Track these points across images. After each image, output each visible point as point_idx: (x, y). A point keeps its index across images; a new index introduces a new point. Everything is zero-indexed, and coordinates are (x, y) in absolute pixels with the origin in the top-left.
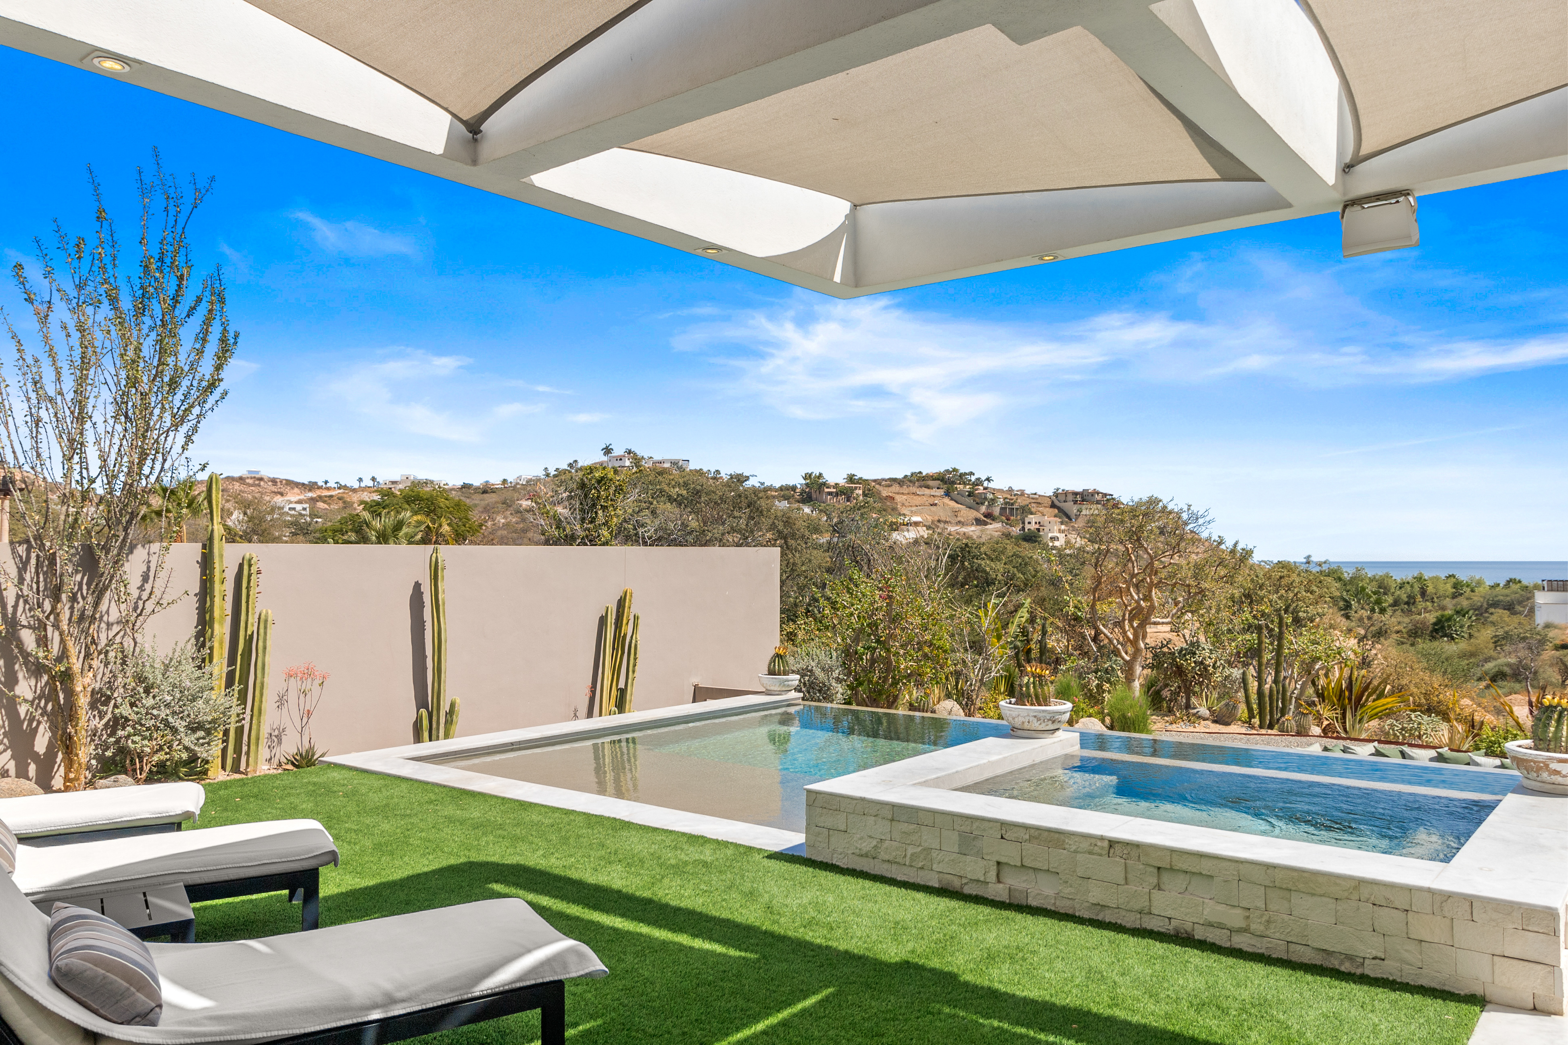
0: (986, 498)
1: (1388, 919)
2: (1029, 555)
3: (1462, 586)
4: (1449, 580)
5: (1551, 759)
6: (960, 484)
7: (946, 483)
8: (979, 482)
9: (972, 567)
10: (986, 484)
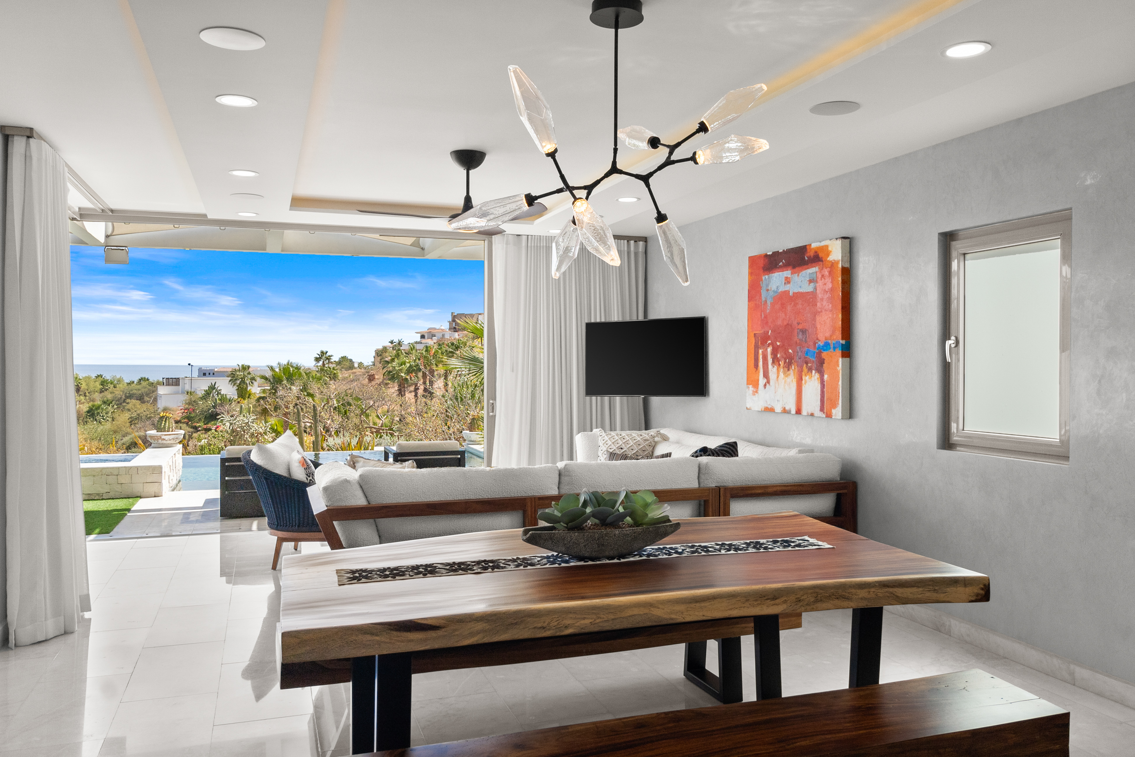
1: (111, 479)
3: (108, 383)
4: (97, 380)
5: (162, 435)
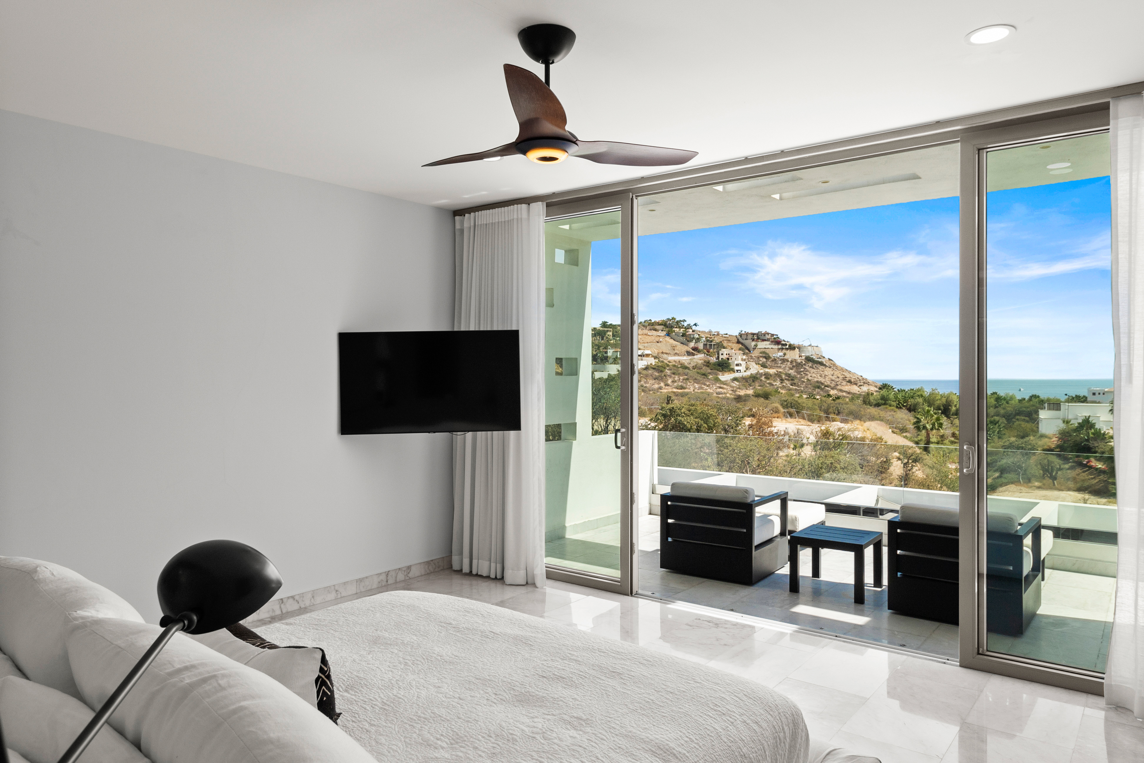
0: (694, 338)
6: (676, 328)
7: (667, 327)
8: (689, 327)
10: (694, 328)
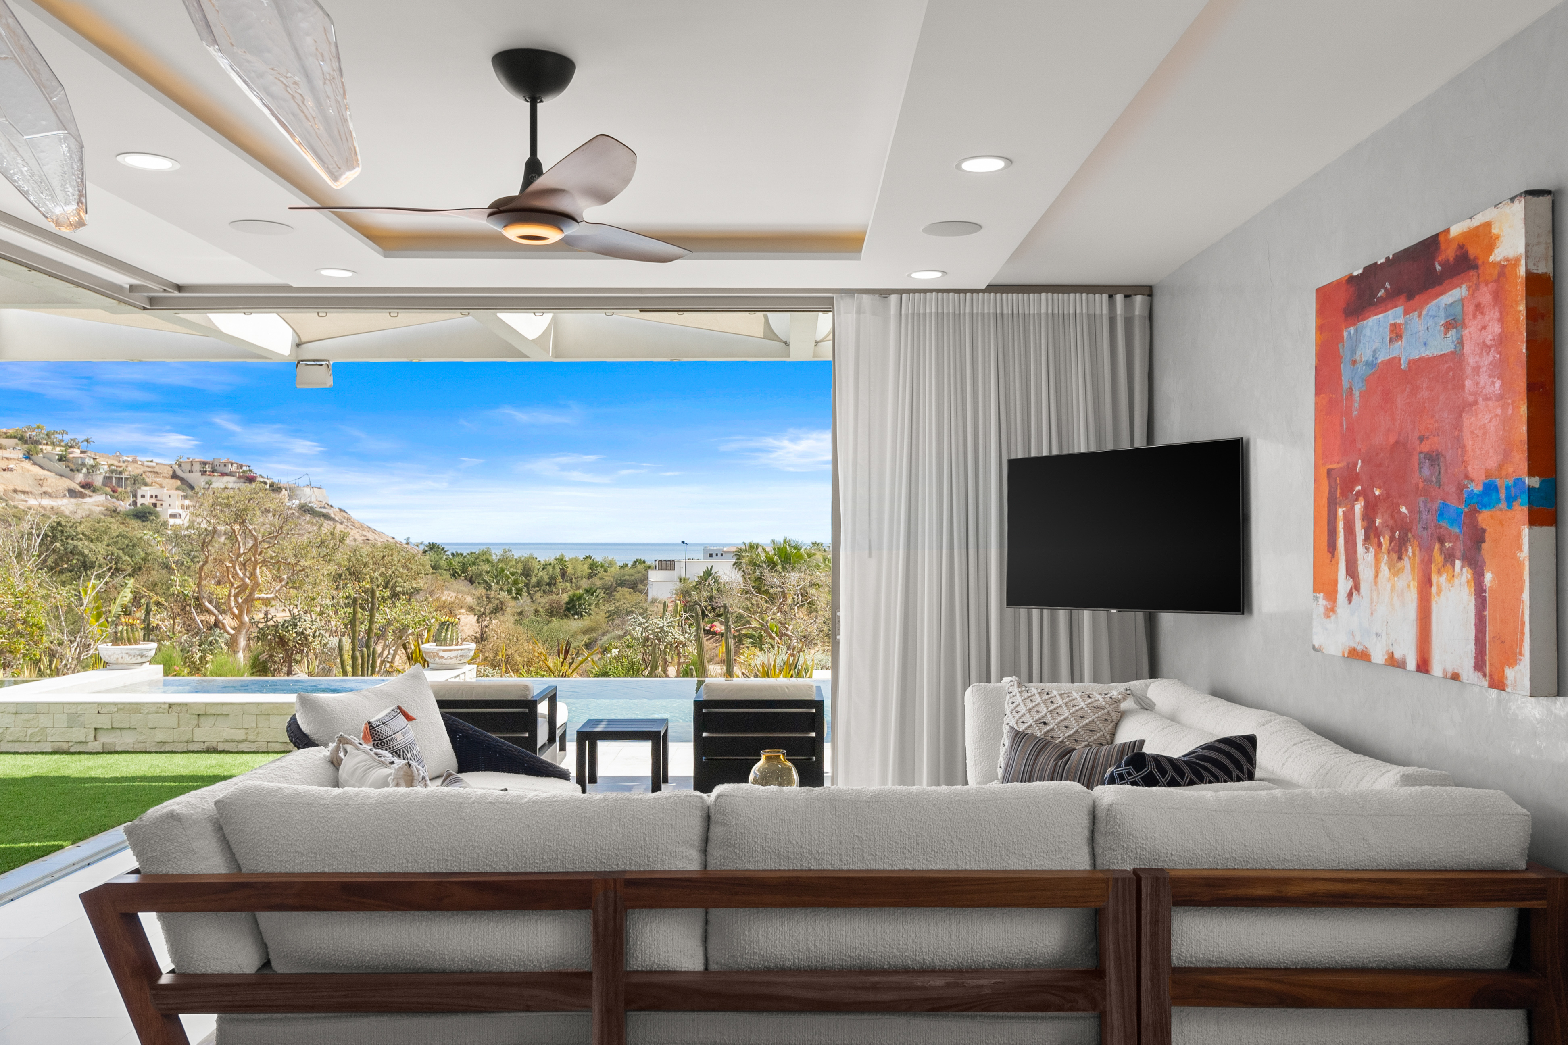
0: (83, 464)
2: (139, 536)
3: (597, 567)
4: (587, 561)
6: (47, 444)
7: (26, 442)
9: (65, 549)
